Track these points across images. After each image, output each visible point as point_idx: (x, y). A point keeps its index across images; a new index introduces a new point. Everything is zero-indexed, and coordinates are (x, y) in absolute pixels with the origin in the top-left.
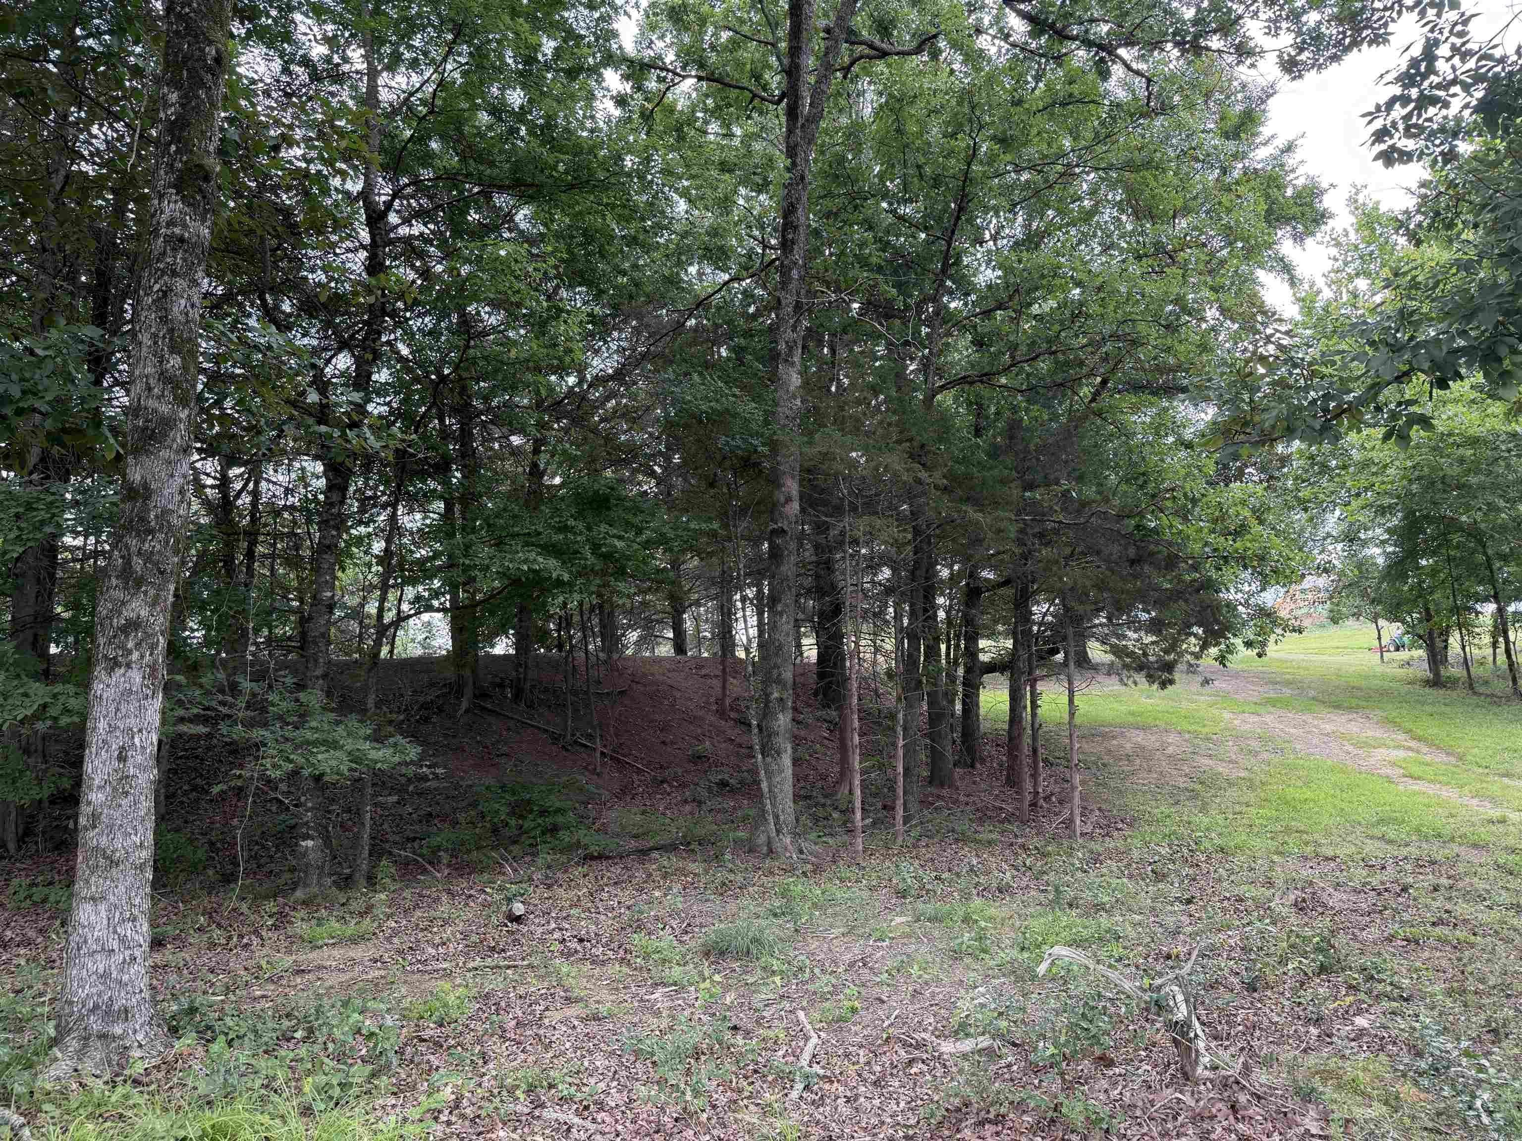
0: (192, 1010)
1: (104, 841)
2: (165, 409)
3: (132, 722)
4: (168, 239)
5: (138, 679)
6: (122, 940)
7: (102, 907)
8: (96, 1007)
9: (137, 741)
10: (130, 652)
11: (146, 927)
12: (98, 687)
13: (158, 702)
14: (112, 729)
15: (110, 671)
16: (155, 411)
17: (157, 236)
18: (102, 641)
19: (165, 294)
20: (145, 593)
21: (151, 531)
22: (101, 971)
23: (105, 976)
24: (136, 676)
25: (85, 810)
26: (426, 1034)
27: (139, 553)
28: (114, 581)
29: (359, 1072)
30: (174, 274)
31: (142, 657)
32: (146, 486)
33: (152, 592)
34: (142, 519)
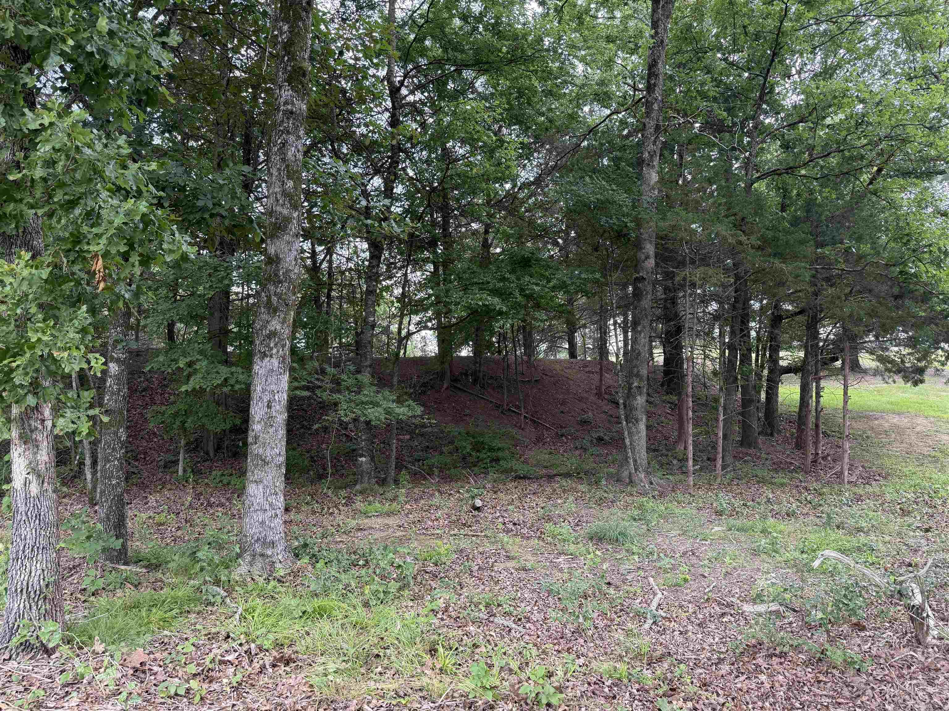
0: (306, 545)
1: (261, 451)
2: (285, 212)
3: (273, 387)
4: (285, 112)
5: (276, 364)
6: (271, 505)
7: (261, 487)
8: (258, 539)
9: (276, 397)
10: (272, 349)
11: (282, 499)
12: (256, 368)
13: (286, 378)
14: (264, 391)
15: (262, 359)
16: (281, 213)
17: (279, 111)
18: (258, 342)
19: (284, 144)
20: (279, 316)
21: (280, 282)
22: (260, 520)
23: (263, 523)
24: (275, 362)
25: (251, 434)
26: (429, 569)
27: (275, 295)
28: (263, 310)
29: (393, 586)
30: (288, 133)
31: (278, 352)
32: (277, 256)
33: (282, 316)
34: (276, 275)
